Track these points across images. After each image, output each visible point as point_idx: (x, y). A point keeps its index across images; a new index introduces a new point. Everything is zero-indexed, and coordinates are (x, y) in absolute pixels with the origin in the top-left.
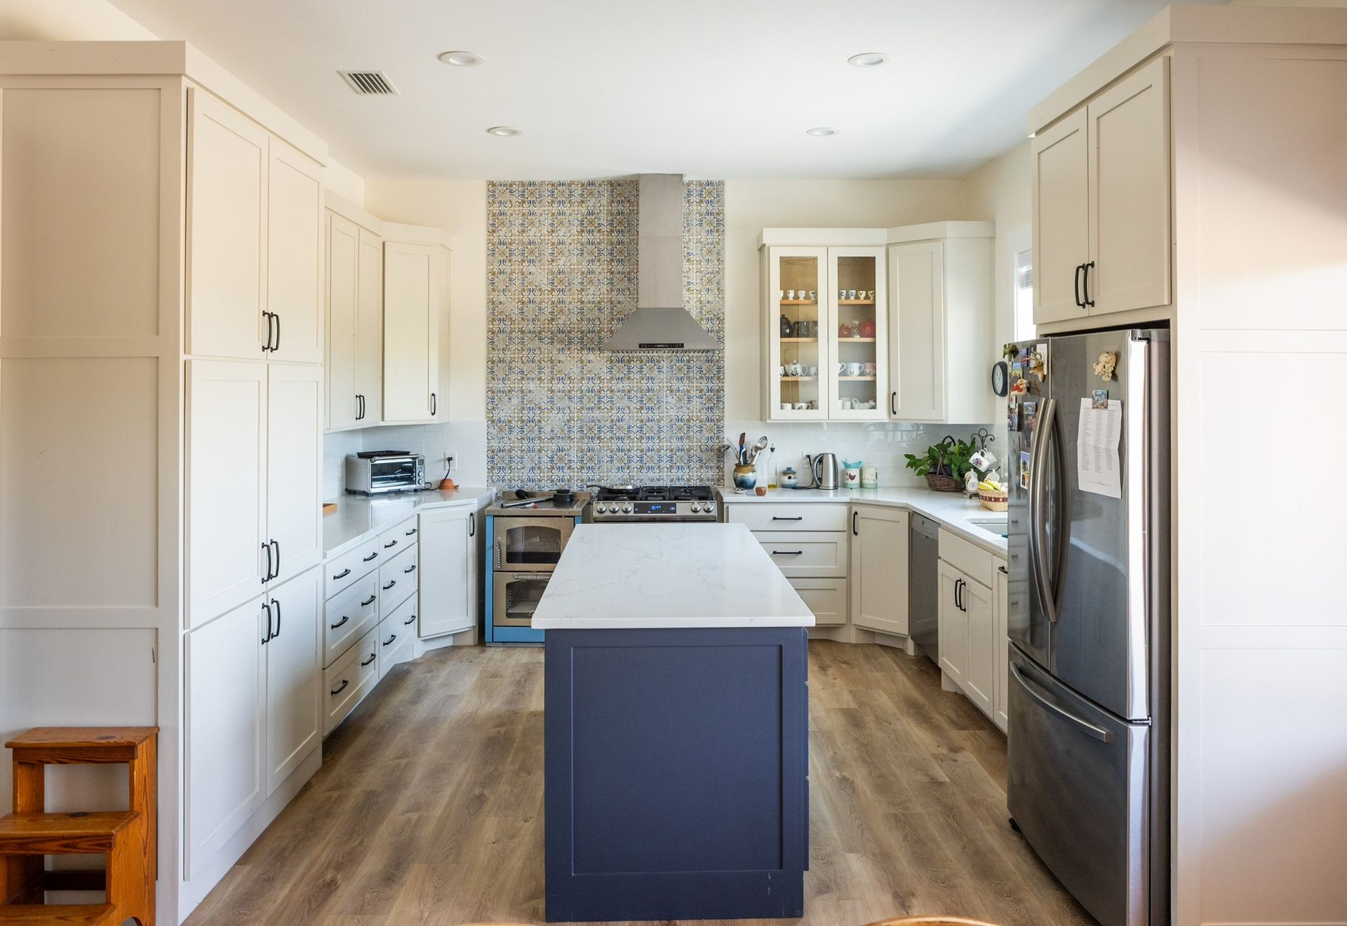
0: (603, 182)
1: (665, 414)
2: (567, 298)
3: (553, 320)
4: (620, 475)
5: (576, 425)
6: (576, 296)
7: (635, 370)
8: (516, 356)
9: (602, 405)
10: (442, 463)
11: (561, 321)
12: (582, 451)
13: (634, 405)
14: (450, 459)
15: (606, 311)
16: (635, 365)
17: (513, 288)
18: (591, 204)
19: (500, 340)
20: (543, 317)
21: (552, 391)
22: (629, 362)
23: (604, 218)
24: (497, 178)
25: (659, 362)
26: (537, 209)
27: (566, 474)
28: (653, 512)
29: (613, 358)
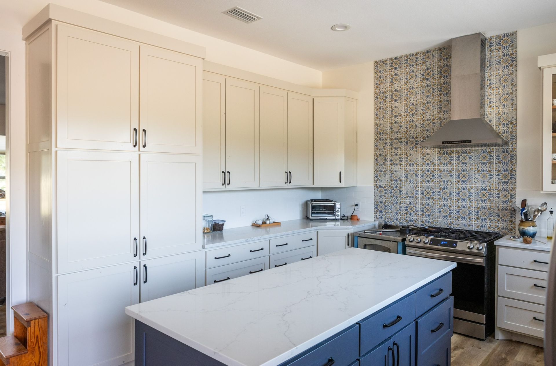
0: (436, 49)
1: (474, 186)
2: (415, 119)
3: (407, 131)
4: (445, 220)
5: (419, 190)
6: (420, 118)
7: (455, 158)
8: (388, 152)
9: (434, 179)
10: (354, 207)
11: (412, 132)
12: (423, 205)
13: (454, 179)
14: (357, 205)
15: (437, 125)
16: (455, 156)
17: (387, 116)
18: (428, 63)
19: (381, 144)
20: (402, 130)
21: (407, 171)
22: (451, 154)
23: (436, 70)
24: (378, 59)
25: (470, 153)
26: (399, 72)
27: (414, 217)
28: (441, 245)
29: (441, 152)
